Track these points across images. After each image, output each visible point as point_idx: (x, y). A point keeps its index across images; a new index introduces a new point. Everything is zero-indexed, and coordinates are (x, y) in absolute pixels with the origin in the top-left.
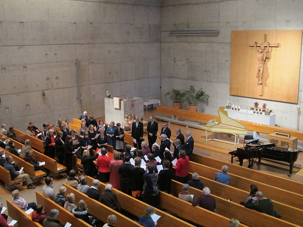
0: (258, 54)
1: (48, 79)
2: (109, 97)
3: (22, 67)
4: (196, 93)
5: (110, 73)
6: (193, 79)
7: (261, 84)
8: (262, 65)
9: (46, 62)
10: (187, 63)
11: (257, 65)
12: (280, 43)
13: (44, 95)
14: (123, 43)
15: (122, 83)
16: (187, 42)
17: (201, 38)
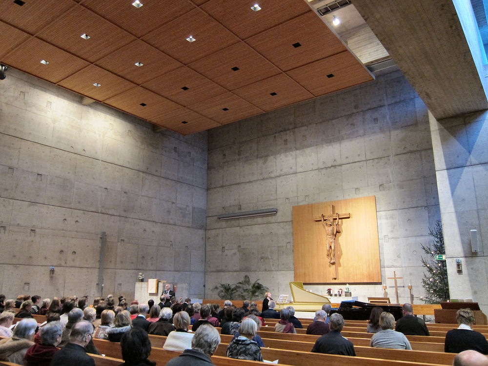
0: (326, 227)
1: (62, 251)
2: (142, 281)
3: (30, 230)
4: (252, 285)
5: (143, 257)
6: (247, 270)
7: (333, 264)
8: (333, 240)
9: (63, 230)
10: (238, 251)
11: (326, 241)
12: (351, 213)
13: (52, 271)
14: (161, 223)
15: (158, 272)
16: (239, 226)
17: (255, 219)
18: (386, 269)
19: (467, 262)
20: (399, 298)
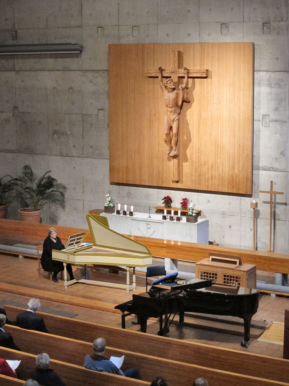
0: (166, 92)
4: (37, 181)
6: (30, 151)
7: (175, 157)
8: (174, 116)
10: (13, 115)
11: (165, 116)
12: (210, 69)
16: (14, 70)
17: (43, 60)
18: (261, 172)
20: (277, 222)
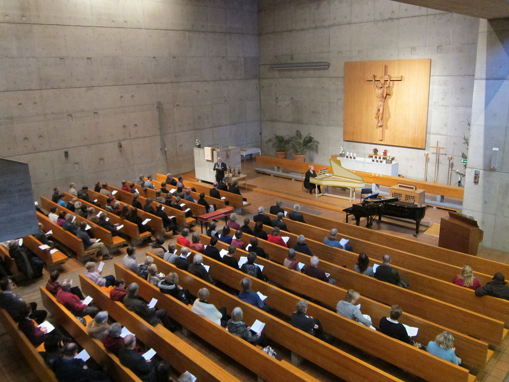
0: (377, 89)
1: (124, 126)
2: (199, 146)
3: (93, 114)
4: (303, 139)
5: (200, 117)
7: (381, 126)
8: (381, 103)
9: (122, 107)
10: (291, 103)
11: (376, 103)
12: (403, 75)
13: (120, 146)
14: (213, 81)
15: (215, 129)
16: (291, 77)
17: (308, 72)
18: (432, 136)
19: (484, 174)
20: (440, 165)
